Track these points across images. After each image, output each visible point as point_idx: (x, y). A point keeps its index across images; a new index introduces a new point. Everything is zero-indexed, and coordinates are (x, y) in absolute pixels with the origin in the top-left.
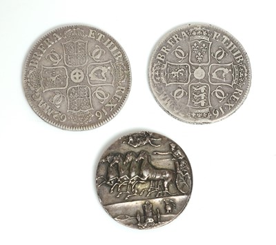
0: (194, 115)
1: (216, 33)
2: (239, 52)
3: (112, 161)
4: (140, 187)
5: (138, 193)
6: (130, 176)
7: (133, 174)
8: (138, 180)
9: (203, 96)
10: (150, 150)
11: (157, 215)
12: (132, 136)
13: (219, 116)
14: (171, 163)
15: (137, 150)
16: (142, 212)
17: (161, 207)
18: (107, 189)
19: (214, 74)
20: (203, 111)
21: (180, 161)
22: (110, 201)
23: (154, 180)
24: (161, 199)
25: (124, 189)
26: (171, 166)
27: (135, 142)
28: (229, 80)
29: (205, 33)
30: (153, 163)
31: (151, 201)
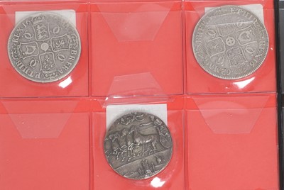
0: (43, 18)
1: (39, 77)
2: (20, 68)
3: (113, 138)
4: (136, 151)
5: (136, 155)
6: (127, 145)
7: (129, 143)
8: (134, 146)
9: (39, 32)
10: (137, 124)
11: (152, 166)
12: (123, 117)
13: (25, 20)
14: (154, 129)
15: (129, 127)
16: (141, 167)
17: (154, 161)
18: (114, 158)
19: (35, 48)
20: (38, 22)
21: (159, 127)
22: (118, 165)
23: (145, 144)
24: (152, 156)
25: (126, 155)
26: (155, 132)
27: (126, 121)
28: (23, 47)
29: (47, 76)
30: (142, 133)
31: (146, 158)
